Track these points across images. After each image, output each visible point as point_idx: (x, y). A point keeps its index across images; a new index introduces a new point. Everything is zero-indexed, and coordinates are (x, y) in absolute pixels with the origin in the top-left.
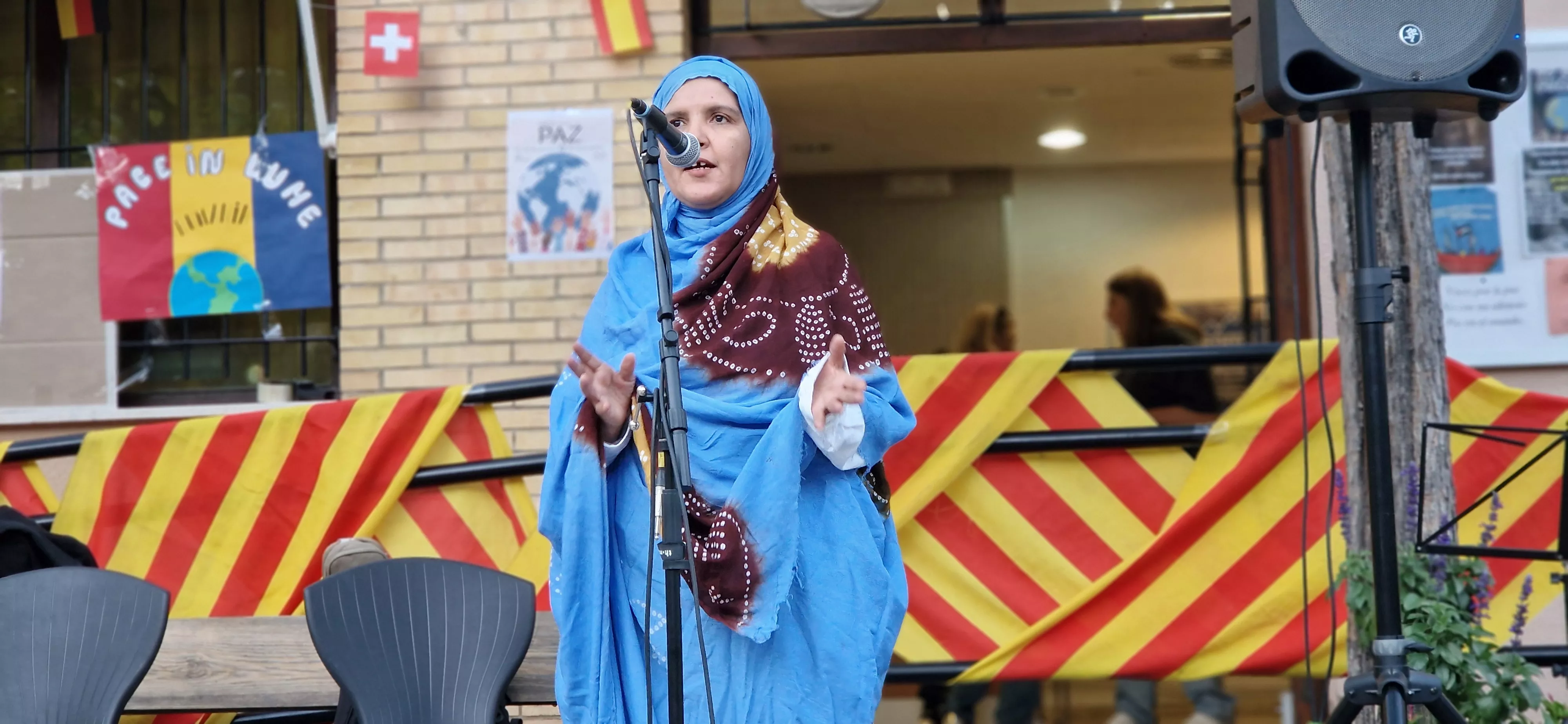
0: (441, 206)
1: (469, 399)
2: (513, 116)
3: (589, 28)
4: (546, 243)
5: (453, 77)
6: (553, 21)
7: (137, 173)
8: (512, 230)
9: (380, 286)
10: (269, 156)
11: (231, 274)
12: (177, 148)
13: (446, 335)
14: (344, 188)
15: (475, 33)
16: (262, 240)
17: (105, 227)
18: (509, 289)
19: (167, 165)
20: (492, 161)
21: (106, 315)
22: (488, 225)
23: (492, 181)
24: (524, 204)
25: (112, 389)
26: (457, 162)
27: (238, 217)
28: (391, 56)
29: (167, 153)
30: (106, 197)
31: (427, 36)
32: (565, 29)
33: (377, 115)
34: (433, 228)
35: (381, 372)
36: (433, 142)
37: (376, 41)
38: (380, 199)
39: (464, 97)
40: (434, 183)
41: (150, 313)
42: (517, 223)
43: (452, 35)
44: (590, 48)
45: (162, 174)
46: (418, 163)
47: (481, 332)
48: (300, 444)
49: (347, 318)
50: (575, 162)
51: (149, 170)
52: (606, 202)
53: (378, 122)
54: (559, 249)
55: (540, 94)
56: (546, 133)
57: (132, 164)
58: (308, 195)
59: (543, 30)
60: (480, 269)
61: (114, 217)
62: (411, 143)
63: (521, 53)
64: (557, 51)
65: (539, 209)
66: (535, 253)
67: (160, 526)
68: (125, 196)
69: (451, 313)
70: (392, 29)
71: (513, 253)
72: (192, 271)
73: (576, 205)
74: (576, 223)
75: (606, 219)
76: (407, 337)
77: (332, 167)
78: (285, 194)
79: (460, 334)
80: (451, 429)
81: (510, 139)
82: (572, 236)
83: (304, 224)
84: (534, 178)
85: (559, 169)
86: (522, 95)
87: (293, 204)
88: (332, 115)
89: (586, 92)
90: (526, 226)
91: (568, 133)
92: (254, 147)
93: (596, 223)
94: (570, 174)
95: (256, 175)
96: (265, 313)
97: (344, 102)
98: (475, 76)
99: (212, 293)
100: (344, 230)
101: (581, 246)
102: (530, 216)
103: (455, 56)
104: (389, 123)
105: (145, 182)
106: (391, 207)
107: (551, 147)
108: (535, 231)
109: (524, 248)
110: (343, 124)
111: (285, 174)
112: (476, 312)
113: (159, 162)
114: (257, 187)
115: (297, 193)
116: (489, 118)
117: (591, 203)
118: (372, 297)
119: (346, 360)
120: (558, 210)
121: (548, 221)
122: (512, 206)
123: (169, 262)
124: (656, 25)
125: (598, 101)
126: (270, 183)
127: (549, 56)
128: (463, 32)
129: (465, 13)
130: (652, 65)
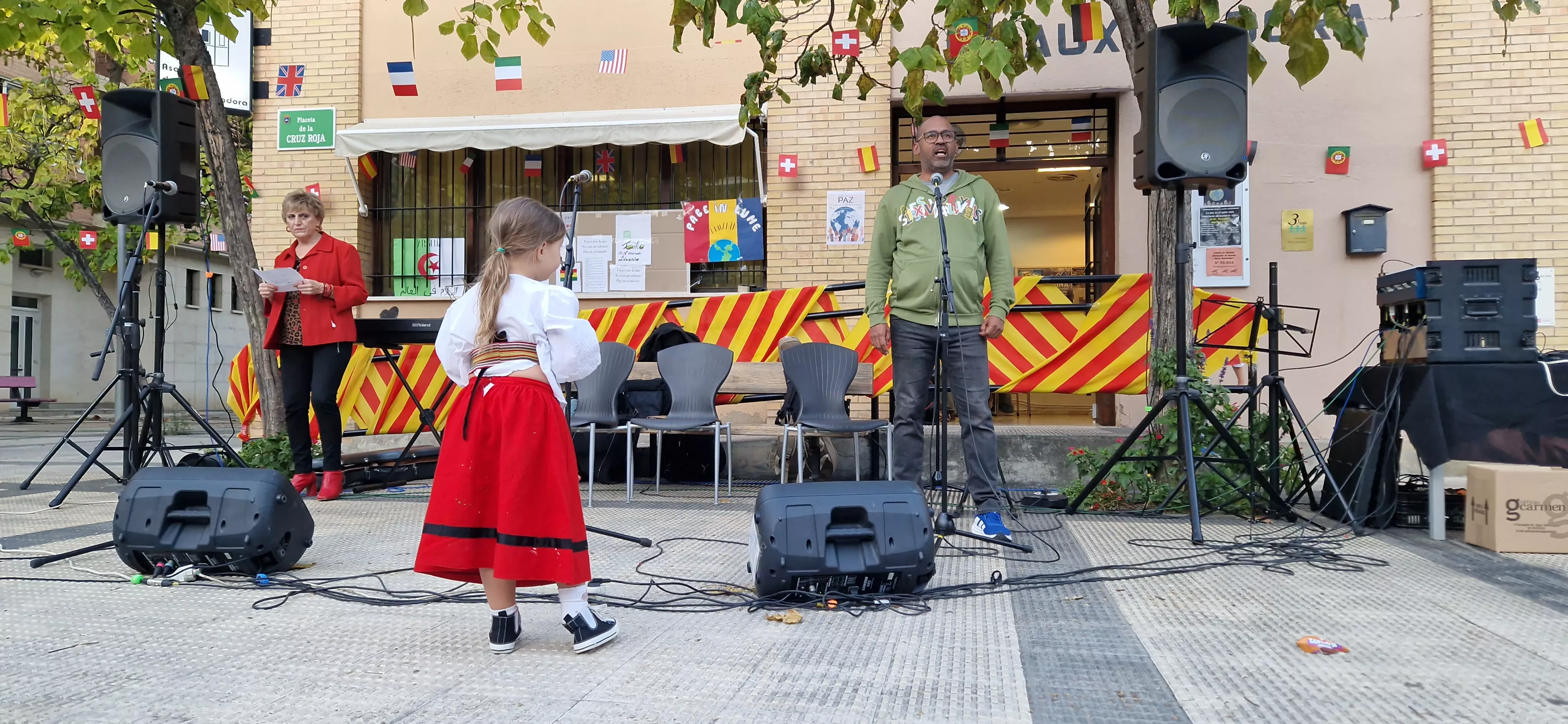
0: (803, 224)
1: (826, 290)
2: (829, 192)
3: (857, 161)
4: (840, 238)
5: (809, 178)
6: (844, 159)
7: (697, 211)
8: (828, 234)
9: (781, 252)
10: (743, 206)
11: (729, 247)
12: (711, 203)
13: (804, 270)
14: (769, 218)
15: (816, 163)
16: (740, 236)
17: (687, 230)
18: (827, 254)
19: (708, 209)
20: (822, 209)
21: (687, 261)
22: (820, 232)
23: (821, 216)
24: (832, 224)
25: (689, 287)
26: (809, 209)
27: (732, 228)
28: (788, 170)
29: (707, 204)
30: (687, 220)
31: (800, 164)
32: (848, 162)
33: (781, 192)
34: (800, 232)
35: (781, 282)
36: (800, 202)
37: (782, 165)
38: (782, 222)
39: (812, 186)
40: (801, 217)
41: (701, 260)
42: (830, 231)
43: (809, 164)
44: (857, 169)
45: (706, 212)
46: (795, 209)
47: (816, 269)
48: (767, 304)
49: (769, 263)
50: (852, 210)
51: (702, 210)
52: (862, 224)
53: (781, 194)
54: (844, 240)
55: (839, 185)
56: (841, 199)
57: (696, 208)
58: (756, 220)
59: (841, 162)
60: (816, 247)
61: (689, 227)
62: (793, 202)
63: (831, 170)
64: (845, 170)
65: (838, 226)
66: (836, 242)
67: (720, 332)
68: (693, 219)
69: (806, 262)
70: (788, 160)
71: (829, 242)
72: (716, 246)
73: (851, 226)
74: (851, 232)
75: (861, 230)
76: (791, 270)
77: (765, 210)
78: (748, 220)
79: (809, 270)
80: (819, 301)
81: (828, 201)
82: (850, 236)
83: (755, 230)
84: (837, 215)
85: (845, 212)
86: (832, 185)
87: (751, 223)
88: (765, 192)
89: (856, 185)
90: (833, 232)
91: (849, 199)
92: (738, 203)
93: (858, 231)
94: (848, 214)
95: (738, 213)
96: (741, 261)
97: (769, 187)
98: (816, 178)
99: (723, 254)
100: (769, 233)
101: (853, 240)
102: (835, 229)
103: (809, 171)
104: (785, 195)
105: (700, 215)
106: (785, 225)
107: (842, 204)
108: (836, 234)
109: (832, 240)
110: (769, 195)
111: (748, 212)
112: (815, 262)
113: (705, 207)
114: (738, 216)
115: (752, 219)
116: (821, 193)
117: (856, 224)
118: (778, 256)
119: (769, 278)
120: (844, 227)
121: (841, 230)
122: (829, 225)
123: (708, 243)
124: (880, 161)
125: (860, 188)
126: (743, 216)
127: (842, 172)
128: (812, 162)
129: (813, 155)
130: (879, 176)
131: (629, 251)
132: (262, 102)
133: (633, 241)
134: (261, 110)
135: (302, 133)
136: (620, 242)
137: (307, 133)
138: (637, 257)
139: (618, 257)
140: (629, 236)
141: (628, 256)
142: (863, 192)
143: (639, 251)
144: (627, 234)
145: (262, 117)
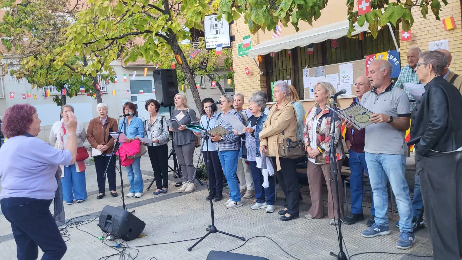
2: (430, 43)
3: (443, 26)
5: (419, 38)
7: (371, 59)
10: (390, 54)
12: (377, 55)
14: (401, 58)
15: (423, 30)
19: (375, 57)
28: (406, 37)
29: (375, 56)
30: (367, 63)
32: (438, 27)
33: (406, 46)
37: (403, 35)
39: (421, 41)
43: (419, 31)
44: (444, 29)
51: (373, 59)
53: (407, 47)
55: (435, 39)
56: (436, 45)
58: (397, 60)
59: (435, 27)
63: (431, 32)
70: (406, 33)
77: (399, 55)
78: (393, 60)
81: (429, 47)
83: (396, 64)
86: (431, 39)
87: (394, 61)
88: (399, 47)
89: (443, 37)
91: (440, 45)
92: (388, 53)
95: (389, 57)
97: (401, 45)
98: (423, 37)
103: (419, 34)
110: (401, 48)
111: (393, 56)
115: (395, 59)
116: (425, 44)
124: (456, 23)
125: (445, 38)
126: (391, 58)
127: (436, 32)
128: (421, 30)
129: (420, 27)
130: (456, 31)
131: (345, 79)
132: (233, 42)
133: (346, 74)
134: (234, 45)
135: (244, 51)
136: (342, 75)
137: (245, 50)
138: (348, 81)
139: (341, 82)
140: (345, 73)
141: (344, 81)
142: (447, 40)
143: (348, 78)
144: (344, 72)
145: (234, 47)
